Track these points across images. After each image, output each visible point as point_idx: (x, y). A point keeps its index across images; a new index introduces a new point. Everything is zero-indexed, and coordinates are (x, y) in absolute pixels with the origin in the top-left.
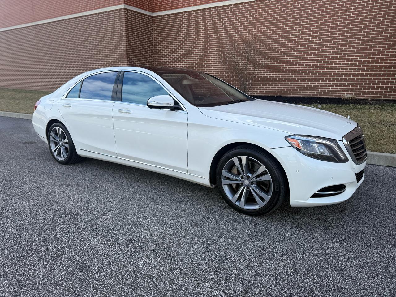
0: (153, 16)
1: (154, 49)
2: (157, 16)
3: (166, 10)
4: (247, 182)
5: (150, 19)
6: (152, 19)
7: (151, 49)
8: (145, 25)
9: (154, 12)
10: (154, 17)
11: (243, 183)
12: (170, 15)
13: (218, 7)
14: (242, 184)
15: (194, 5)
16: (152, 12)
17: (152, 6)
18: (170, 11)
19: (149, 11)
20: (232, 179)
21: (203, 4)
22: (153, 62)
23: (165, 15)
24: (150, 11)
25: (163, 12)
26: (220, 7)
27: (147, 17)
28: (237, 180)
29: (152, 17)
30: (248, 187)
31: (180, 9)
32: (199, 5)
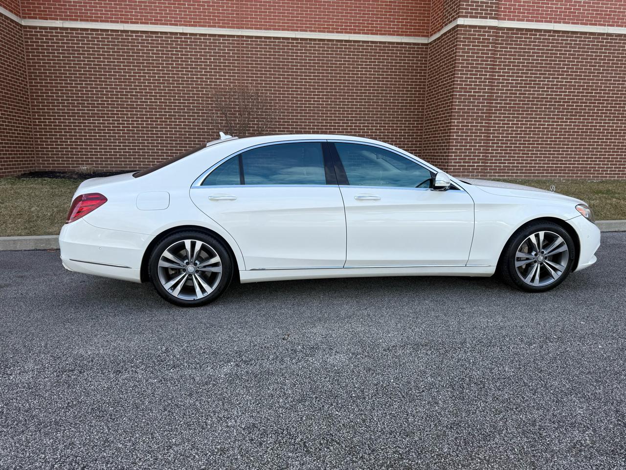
0: (23, 24)
1: (28, 87)
2: (35, 27)
3: (57, 19)
4: (541, 258)
5: (19, 29)
6: (21, 31)
7: (25, 88)
8: (12, 39)
9: (25, 18)
10: (25, 27)
11: (536, 260)
12: (67, 29)
13: (172, 33)
14: (535, 262)
15: (122, 22)
16: (20, 17)
17: (19, 6)
18: (67, 22)
19: (15, 14)
20: (522, 259)
21: (142, 23)
22: (30, 112)
23: (56, 28)
24: (17, 15)
25: (49, 21)
26: (176, 34)
27: (14, 26)
28: (527, 259)
29: (21, 26)
30: (541, 264)
31: (91, 23)
32: (132, 23)
